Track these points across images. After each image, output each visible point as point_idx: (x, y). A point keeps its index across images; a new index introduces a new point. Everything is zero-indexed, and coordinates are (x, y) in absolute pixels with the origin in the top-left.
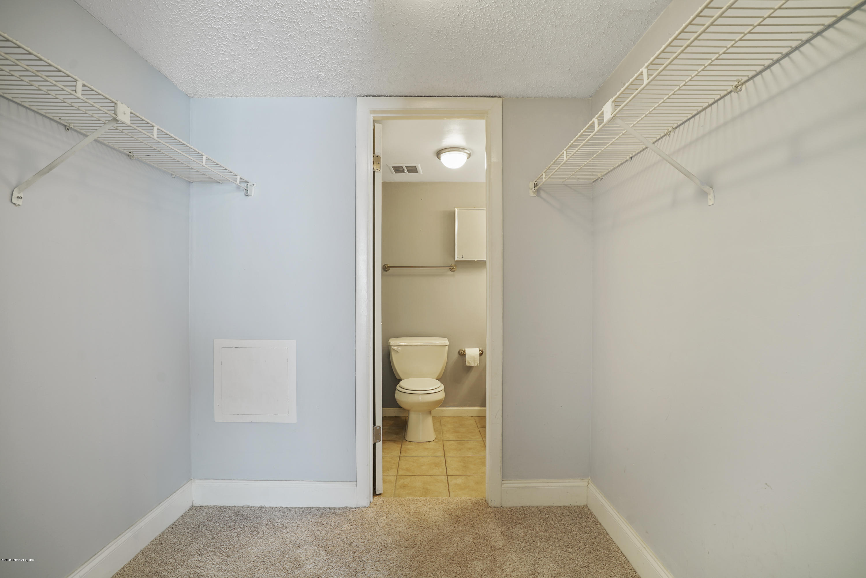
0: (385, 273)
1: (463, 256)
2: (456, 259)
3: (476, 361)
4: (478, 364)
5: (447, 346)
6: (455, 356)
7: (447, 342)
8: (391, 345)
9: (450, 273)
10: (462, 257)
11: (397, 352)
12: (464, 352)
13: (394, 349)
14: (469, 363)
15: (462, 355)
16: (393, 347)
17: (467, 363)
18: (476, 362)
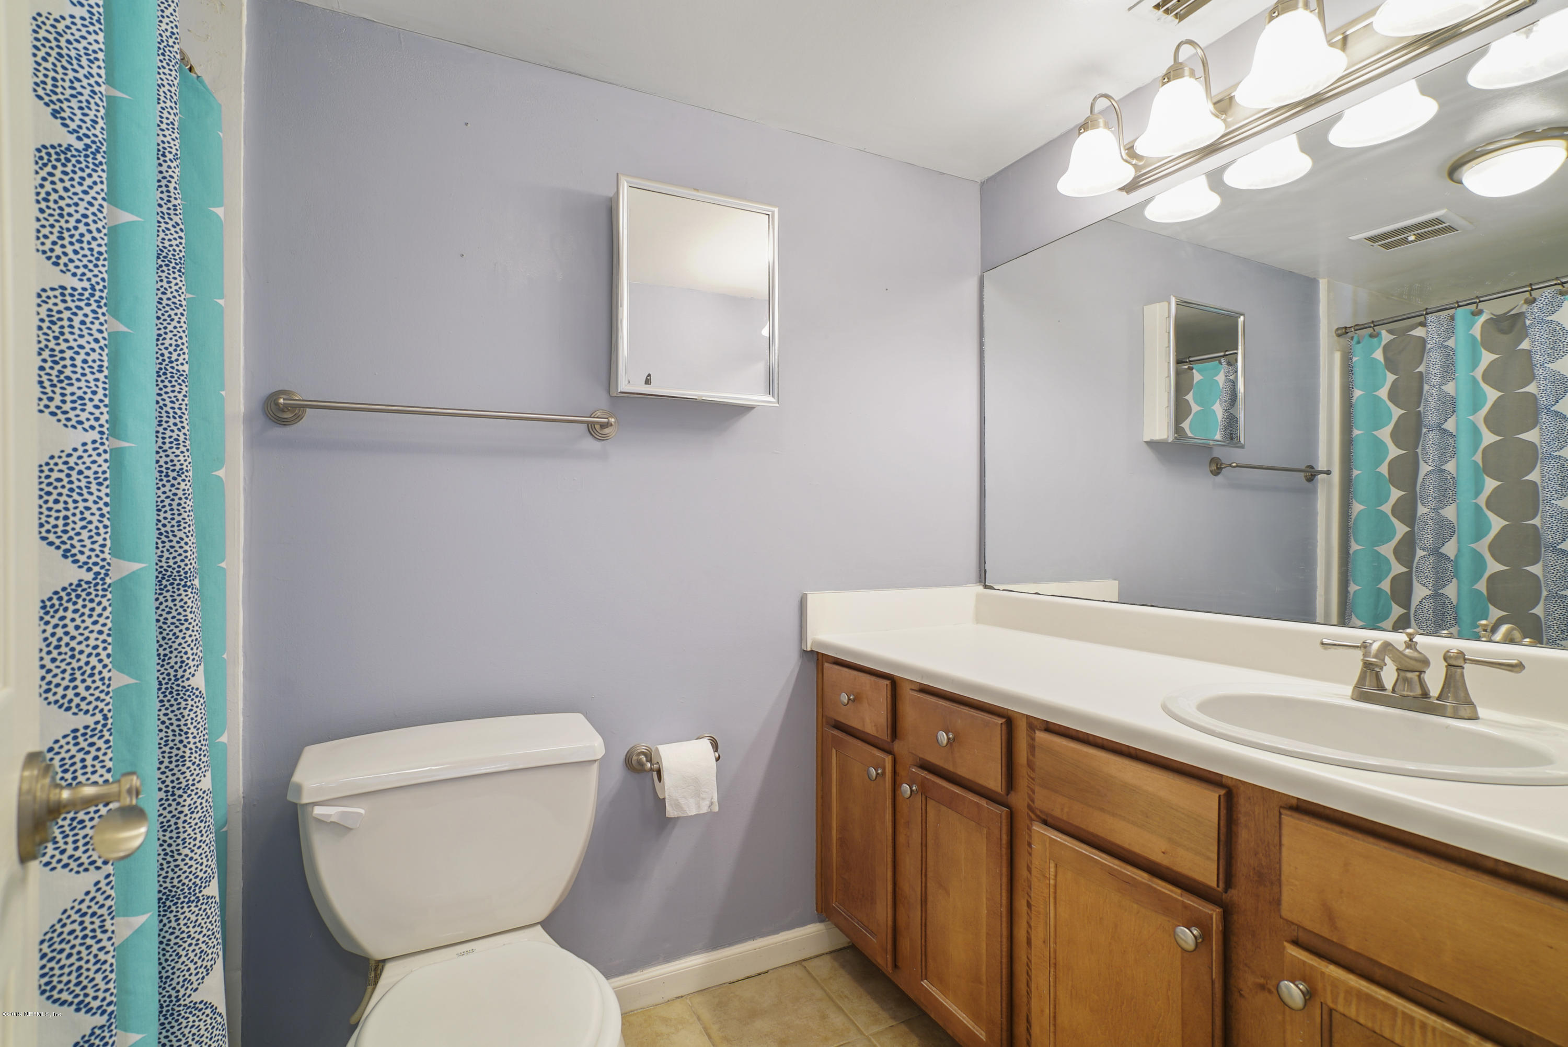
0: (279, 432)
1: (649, 375)
2: (624, 385)
3: (704, 795)
4: (712, 803)
8: (305, 800)
9: (590, 444)
10: (648, 381)
11: (339, 829)
13: (319, 821)
14: (678, 806)
15: (642, 770)
16: (318, 811)
17: (668, 808)
18: (703, 799)
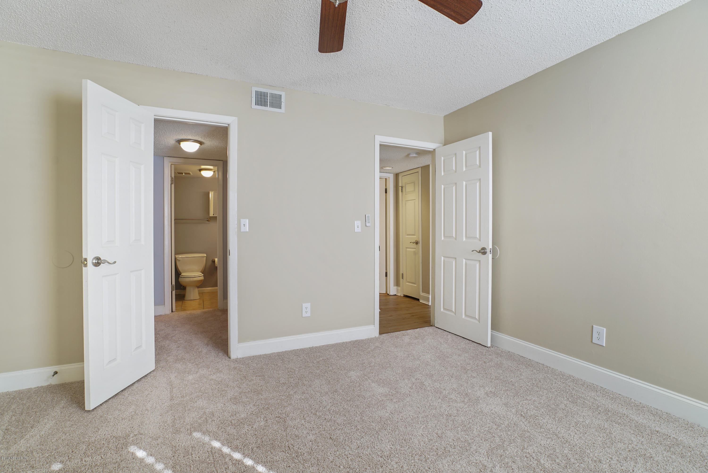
5: (205, 257)
6: (210, 262)
7: (205, 255)
9: (208, 222)
10: (213, 215)
12: (215, 260)
15: (214, 262)
16: (177, 259)
17: (215, 266)
